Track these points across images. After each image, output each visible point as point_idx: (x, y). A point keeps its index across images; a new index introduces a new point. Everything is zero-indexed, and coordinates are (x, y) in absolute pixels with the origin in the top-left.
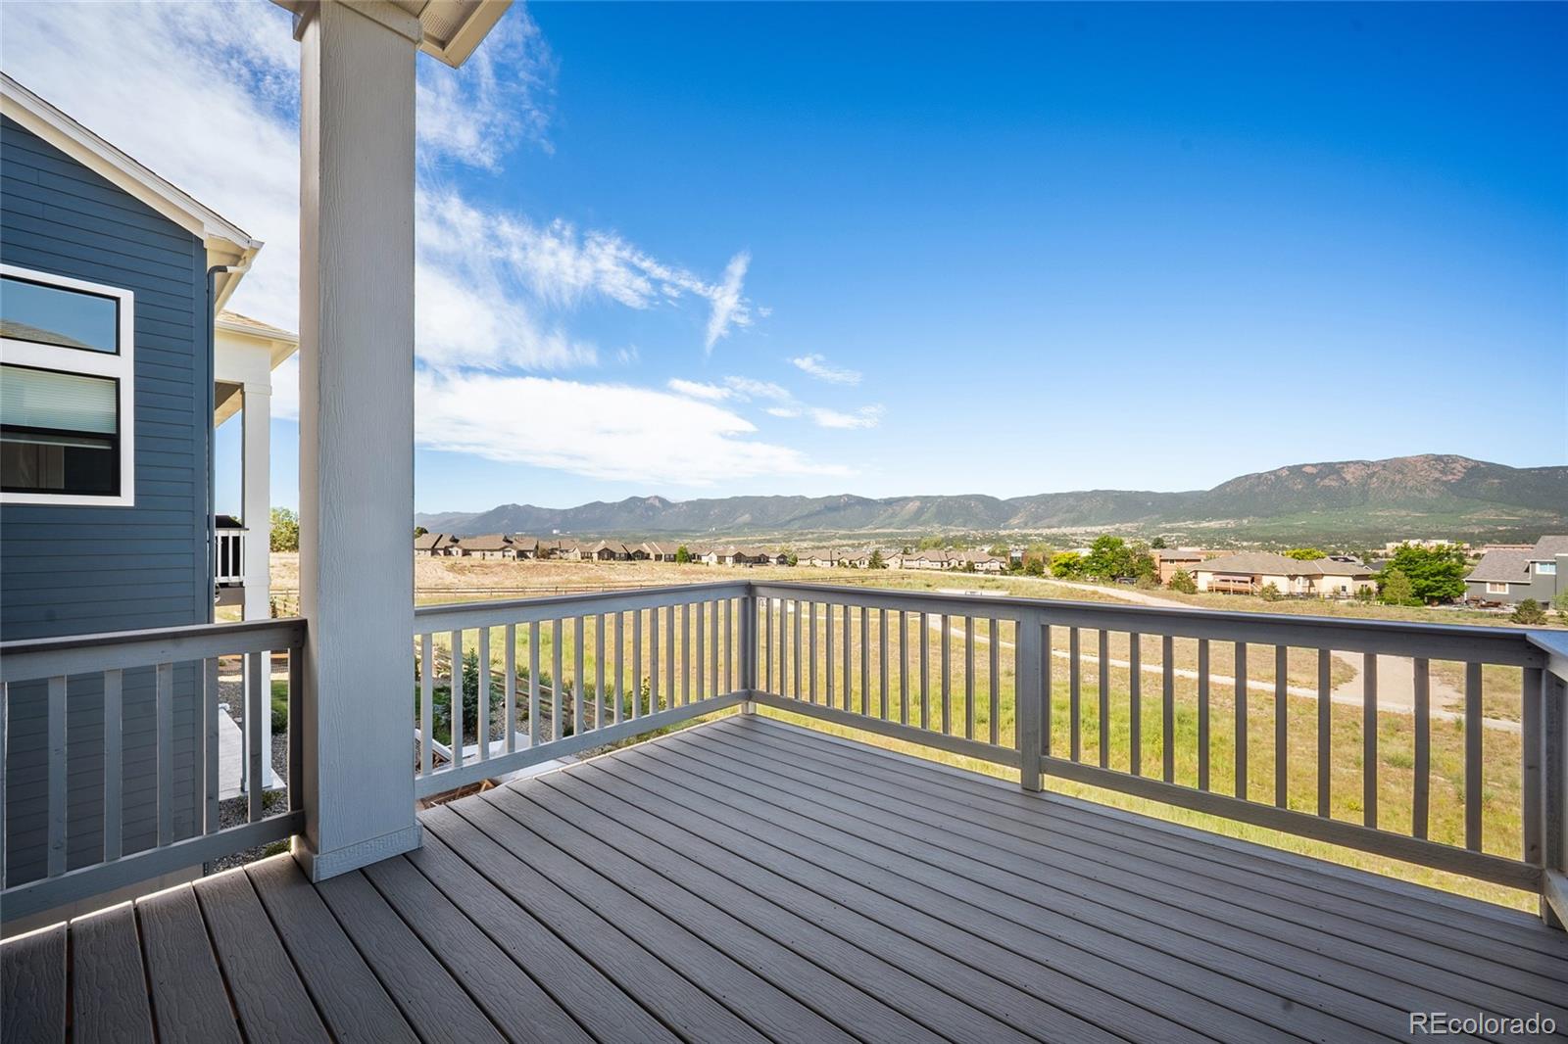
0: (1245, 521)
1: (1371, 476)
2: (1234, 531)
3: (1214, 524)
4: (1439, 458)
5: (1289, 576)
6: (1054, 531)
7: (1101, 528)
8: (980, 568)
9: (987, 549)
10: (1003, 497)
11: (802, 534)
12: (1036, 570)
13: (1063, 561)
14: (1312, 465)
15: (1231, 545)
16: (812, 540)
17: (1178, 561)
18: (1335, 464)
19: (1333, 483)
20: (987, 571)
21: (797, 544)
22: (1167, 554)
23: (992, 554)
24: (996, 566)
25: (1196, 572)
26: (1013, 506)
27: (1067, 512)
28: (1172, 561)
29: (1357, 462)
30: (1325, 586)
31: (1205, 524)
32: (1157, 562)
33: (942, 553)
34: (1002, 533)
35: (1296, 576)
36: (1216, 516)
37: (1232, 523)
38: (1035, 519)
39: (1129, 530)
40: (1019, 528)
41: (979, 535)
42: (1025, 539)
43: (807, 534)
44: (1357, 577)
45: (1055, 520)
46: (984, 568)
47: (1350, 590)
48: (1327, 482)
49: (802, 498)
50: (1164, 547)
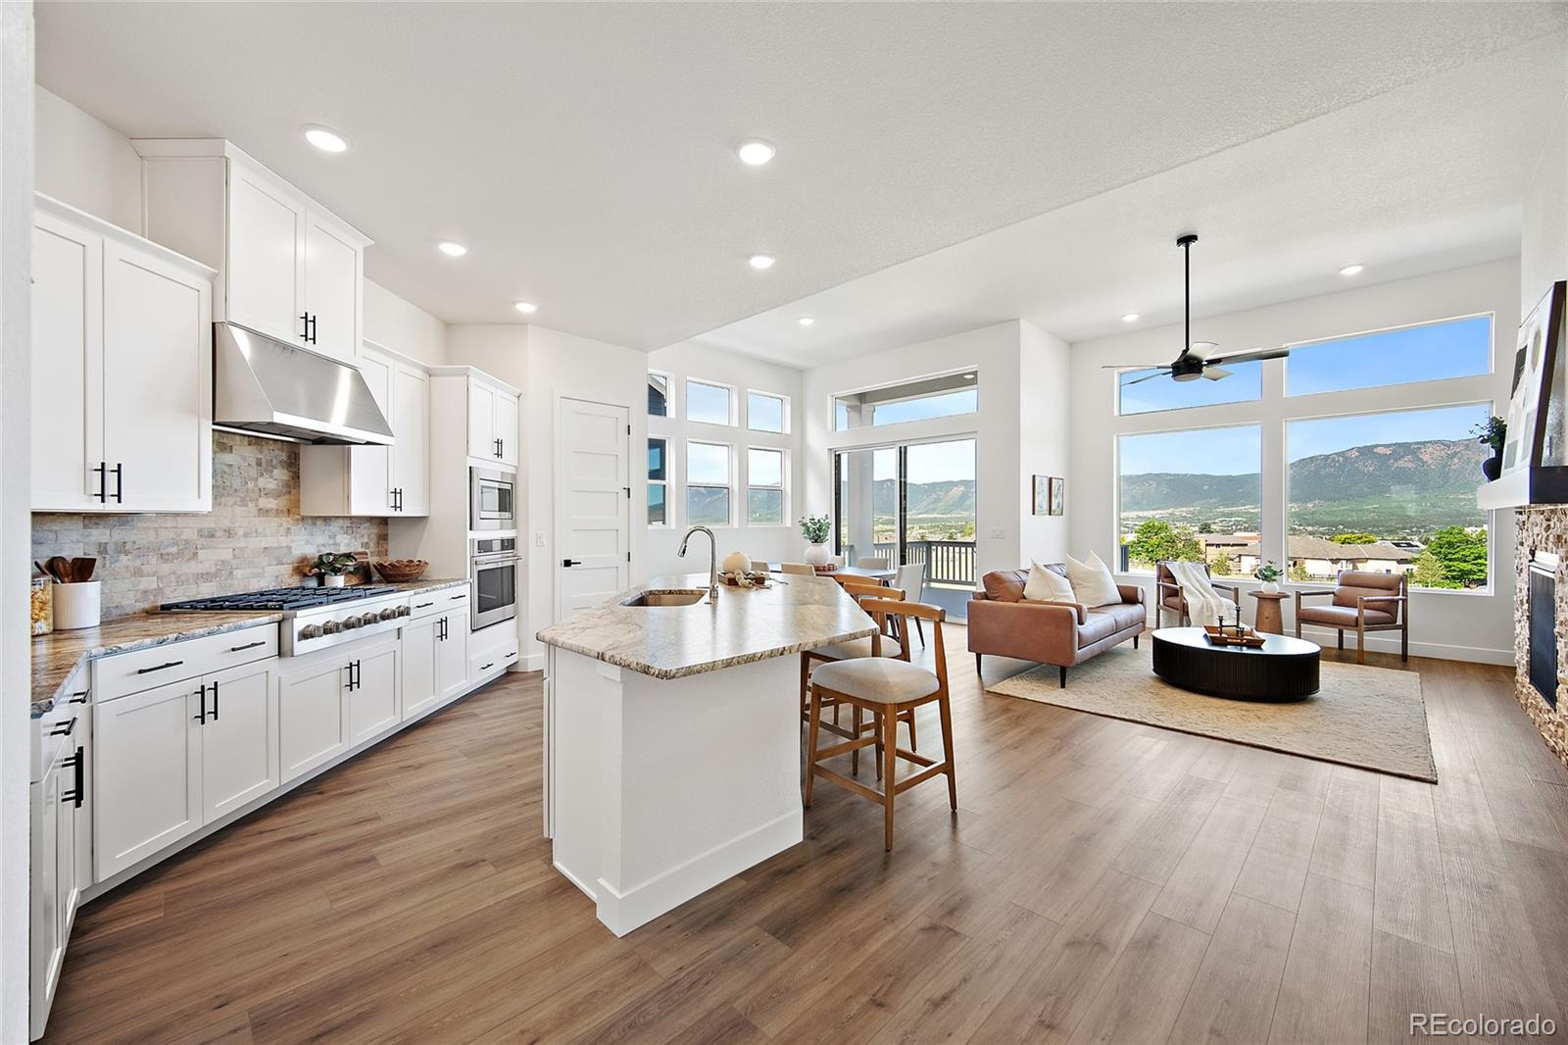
1: (1452, 457)
5: (1331, 560)
7: (1155, 512)
14: (1385, 446)
17: (1223, 545)
18: (1411, 444)
22: (1214, 538)
25: (1240, 555)
28: (1218, 546)
30: (1368, 569)
32: (1202, 546)
35: (1339, 560)
39: (1184, 514)
44: (1401, 561)
50: (1210, 532)
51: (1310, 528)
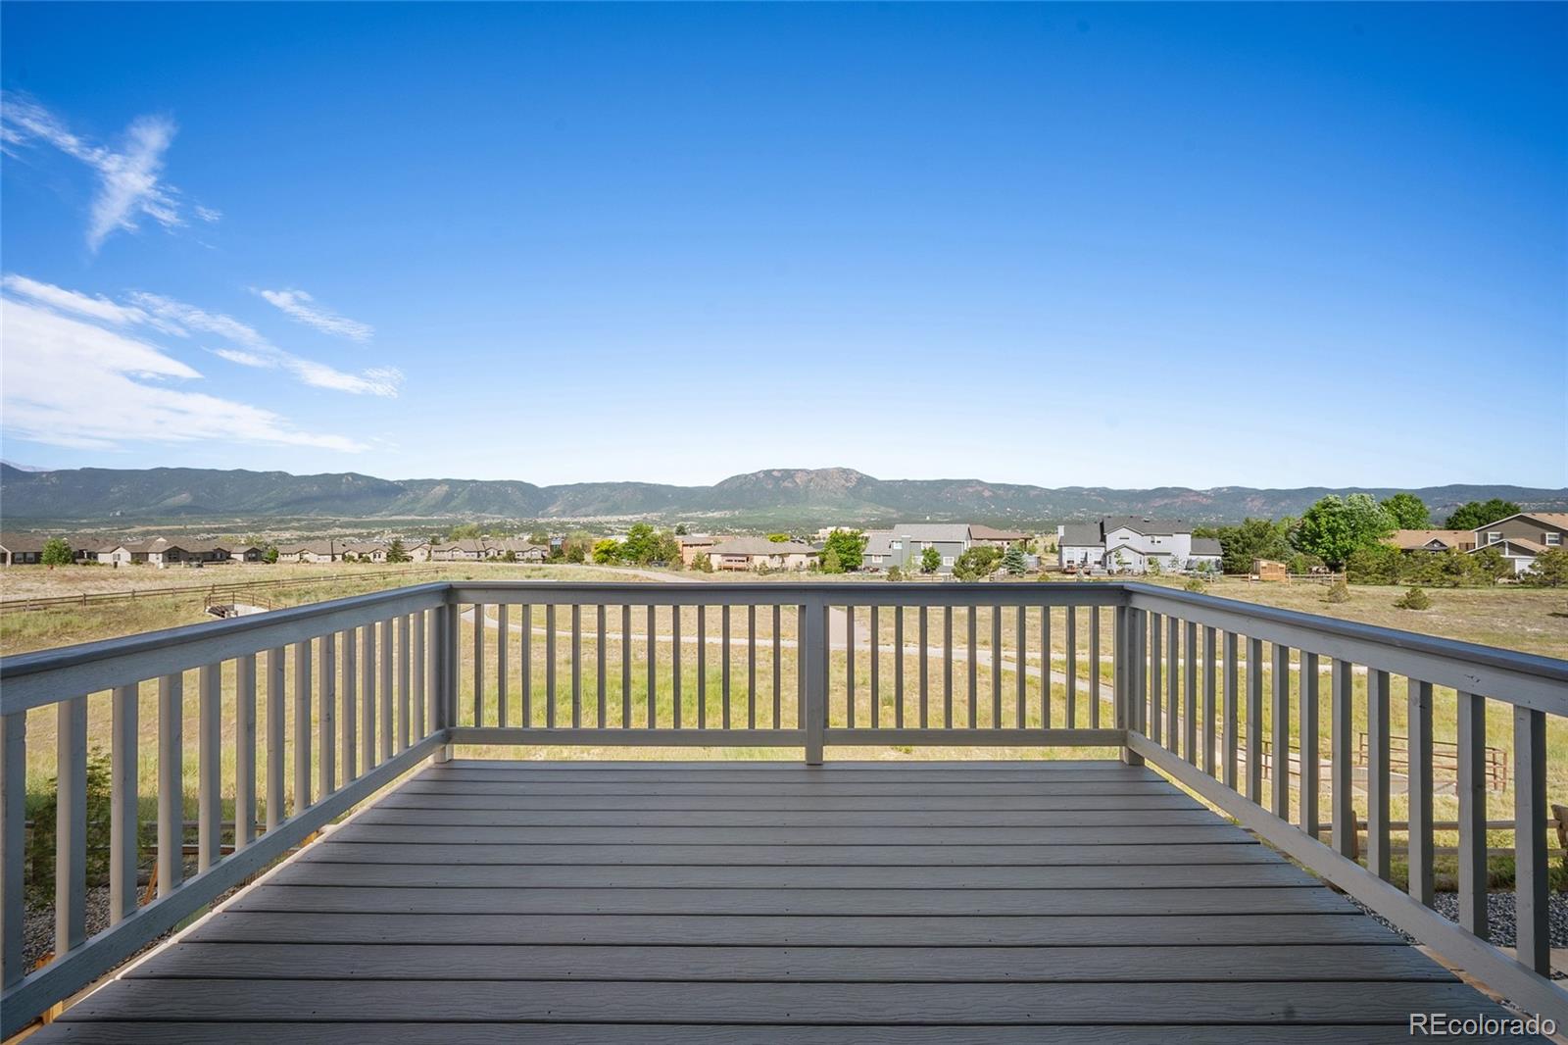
0: (737, 513)
1: (810, 481)
2: (729, 520)
3: (716, 514)
4: (844, 471)
5: (770, 555)
6: (591, 519)
7: (631, 517)
8: (521, 557)
9: (527, 537)
10: (541, 484)
11: (281, 521)
12: (577, 558)
13: (604, 548)
14: (779, 471)
15: (727, 531)
16: (296, 529)
17: (696, 545)
18: (791, 470)
19: (790, 485)
20: (529, 561)
21: (273, 533)
22: (688, 539)
23: (532, 542)
24: (537, 554)
25: (710, 554)
26: (553, 493)
27: (602, 501)
28: (691, 546)
29: (801, 470)
30: (791, 561)
31: (710, 514)
32: (680, 547)
33: (479, 542)
34: (541, 521)
35: (774, 555)
36: (718, 509)
37: (728, 514)
38: (573, 508)
39: (658, 518)
40: (558, 516)
41: (516, 522)
42: (563, 527)
43: (291, 521)
44: (809, 555)
45: (591, 509)
46: (525, 558)
47: (805, 565)
48: (786, 484)
49: (283, 475)
50: (684, 534)
51: (737, 531)
